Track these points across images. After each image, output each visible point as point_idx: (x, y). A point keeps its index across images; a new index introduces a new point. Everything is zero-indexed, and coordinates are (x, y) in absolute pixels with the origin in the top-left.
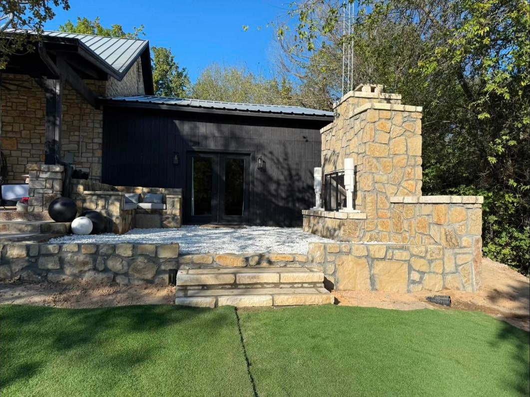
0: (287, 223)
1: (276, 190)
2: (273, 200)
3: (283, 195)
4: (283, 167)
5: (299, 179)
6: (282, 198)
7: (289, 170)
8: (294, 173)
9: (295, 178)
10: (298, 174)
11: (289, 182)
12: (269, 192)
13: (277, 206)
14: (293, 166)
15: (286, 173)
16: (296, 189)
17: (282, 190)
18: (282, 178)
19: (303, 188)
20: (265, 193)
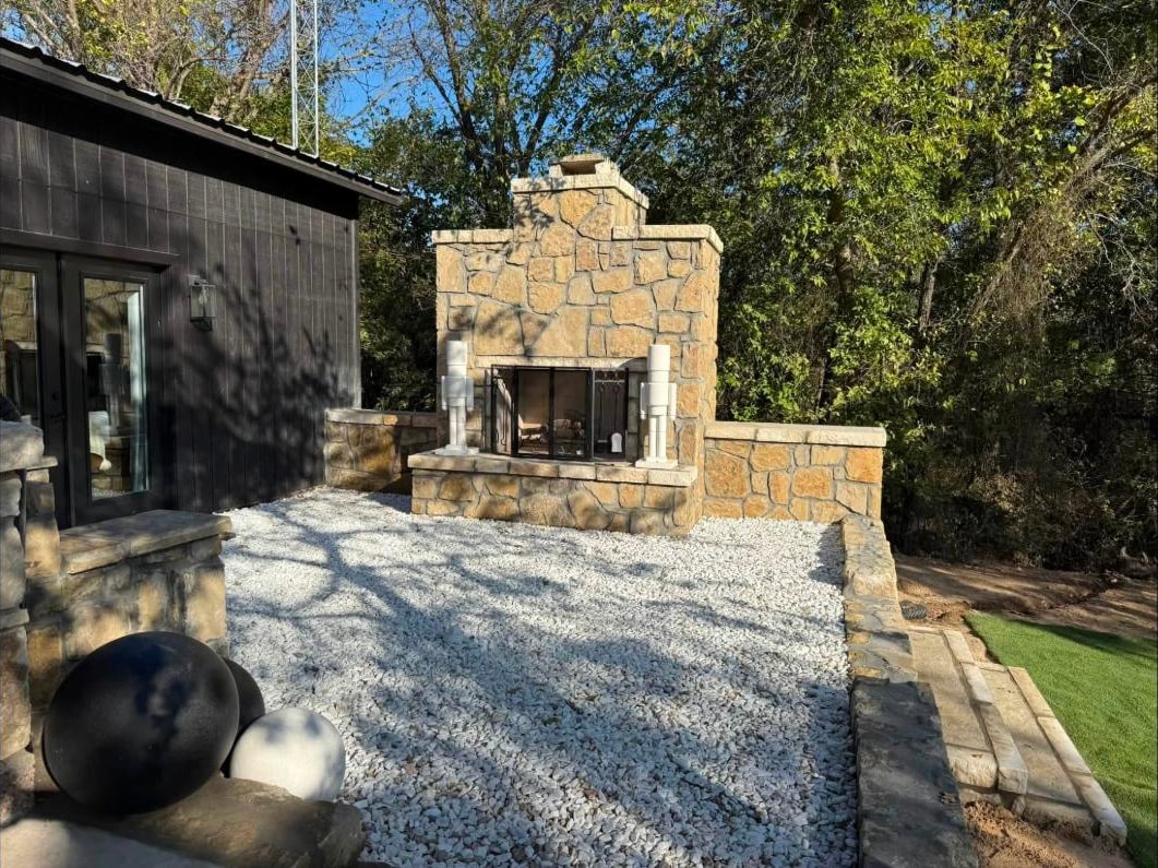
0: (263, 491)
1: (236, 394)
2: (230, 424)
3: (254, 408)
4: (248, 318)
5: (285, 357)
6: (252, 418)
7: (263, 325)
8: (273, 336)
9: (275, 352)
10: (281, 341)
11: (265, 365)
12: (219, 401)
13: (240, 442)
14: (272, 315)
15: (256, 337)
16: (281, 386)
17: (249, 391)
18: (249, 352)
19: (294, 381)
20: (209, 404)
